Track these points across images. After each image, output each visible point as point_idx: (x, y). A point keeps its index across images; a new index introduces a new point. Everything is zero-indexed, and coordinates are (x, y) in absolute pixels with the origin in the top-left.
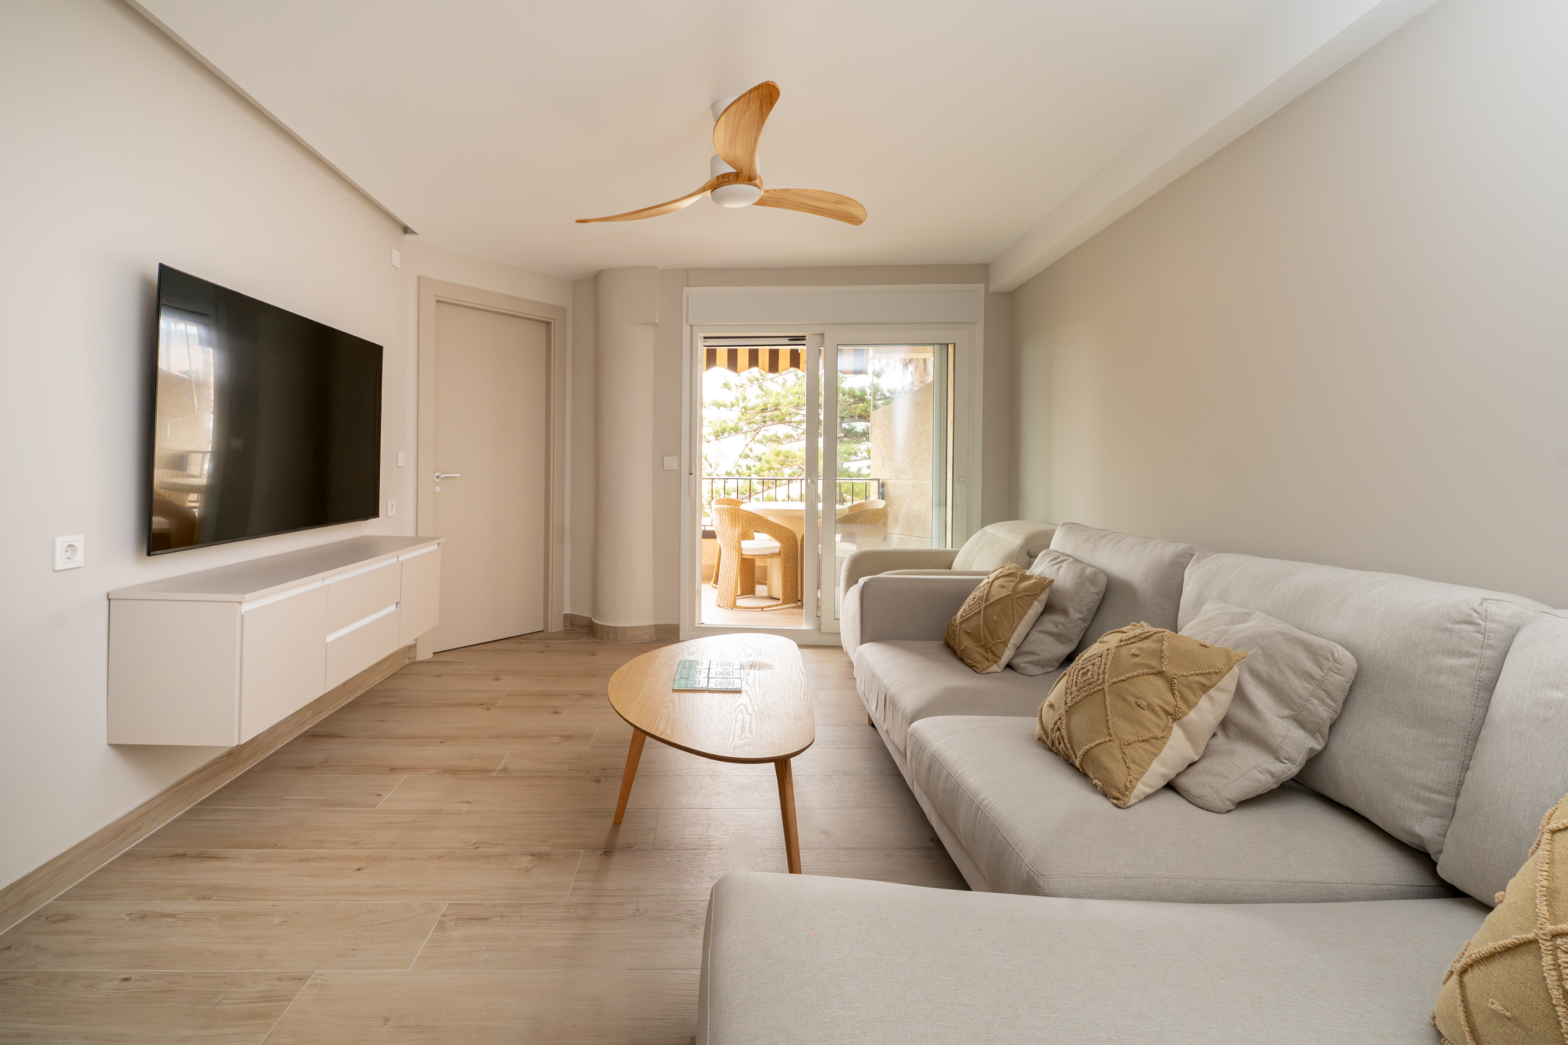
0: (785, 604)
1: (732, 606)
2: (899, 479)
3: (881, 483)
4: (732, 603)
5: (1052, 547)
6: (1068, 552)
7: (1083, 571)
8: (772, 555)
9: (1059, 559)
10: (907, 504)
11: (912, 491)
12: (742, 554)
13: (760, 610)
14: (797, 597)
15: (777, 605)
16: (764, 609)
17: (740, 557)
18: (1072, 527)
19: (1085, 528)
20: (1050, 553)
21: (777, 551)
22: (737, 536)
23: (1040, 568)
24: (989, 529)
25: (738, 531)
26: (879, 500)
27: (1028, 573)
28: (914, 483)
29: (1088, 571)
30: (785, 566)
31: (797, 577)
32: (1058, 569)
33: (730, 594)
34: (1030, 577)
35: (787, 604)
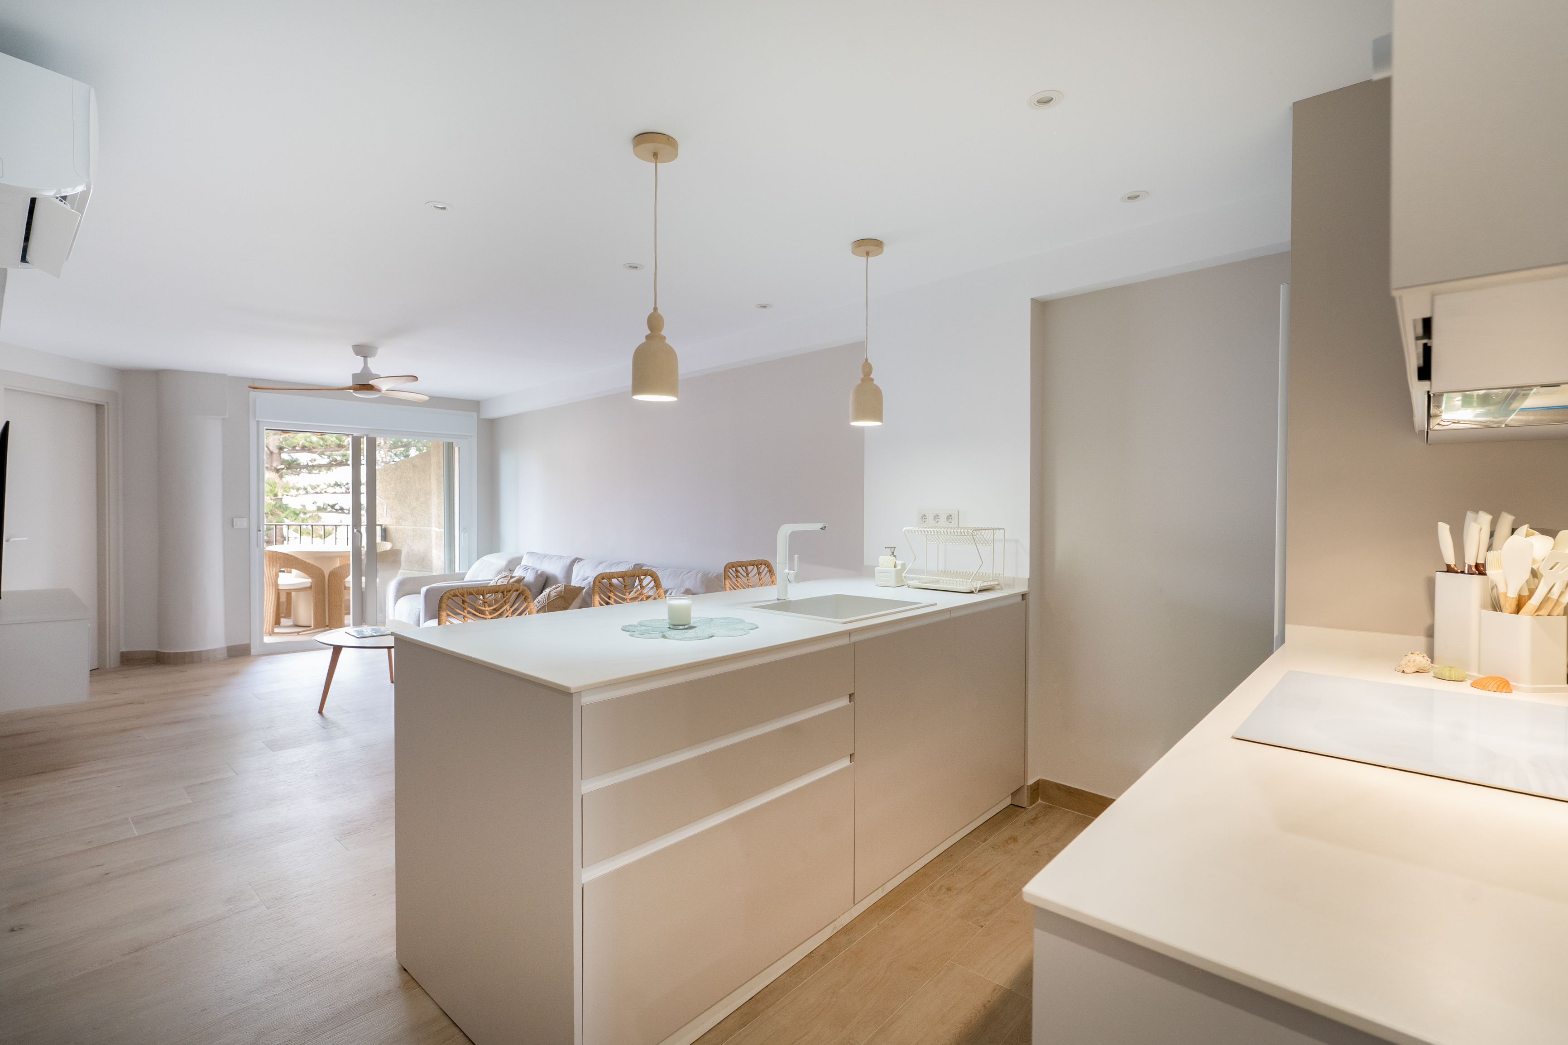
0: (316, 629)
1: (271, 632)
2: (401, 525)
3: (383, 528)
4: (271, 630)
5: (523, 563)
6: (530, 565)
7: (537, 571)
8: (305, 589)
9: (526, 569)
10: (408, 545)
11: (412, 535)
12: (278, 589)
13: (296, 634)
14: (325, 623)
15: (310, 630)
16: (300, 633)
17: (277, 592)
18: (531, 554)
19: (537, 554)
20: (522, 566)
21: (309, 585)
22: (274, 574)
23: (518, 573)
24: (486, 558)
25: (276, 570)
26: (382, 542)
27: (513, 575)
28: (414, 528)
29: (539, 572)
30: (316, 597)
31: (325, 606)
32: (527, 572)
33: (268, 623)
34: (514, 577)
35: (318, 628)
